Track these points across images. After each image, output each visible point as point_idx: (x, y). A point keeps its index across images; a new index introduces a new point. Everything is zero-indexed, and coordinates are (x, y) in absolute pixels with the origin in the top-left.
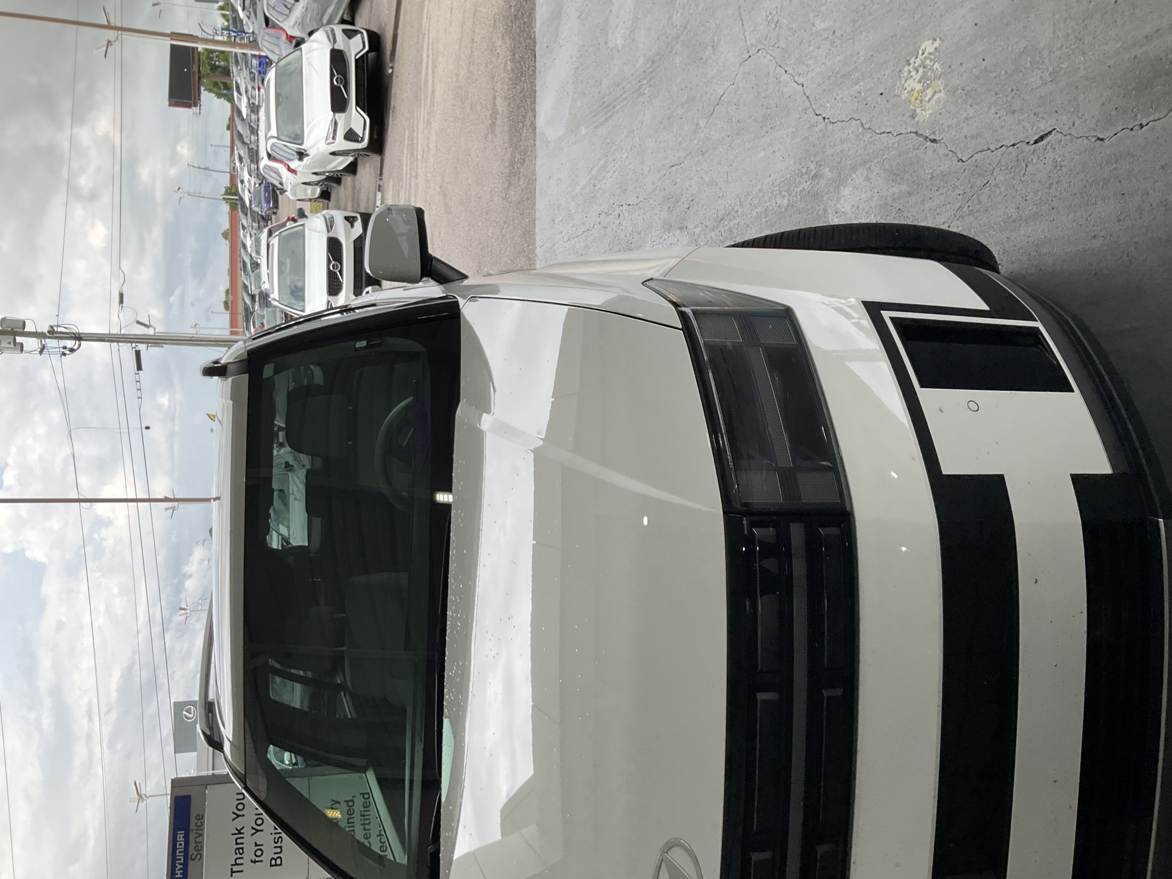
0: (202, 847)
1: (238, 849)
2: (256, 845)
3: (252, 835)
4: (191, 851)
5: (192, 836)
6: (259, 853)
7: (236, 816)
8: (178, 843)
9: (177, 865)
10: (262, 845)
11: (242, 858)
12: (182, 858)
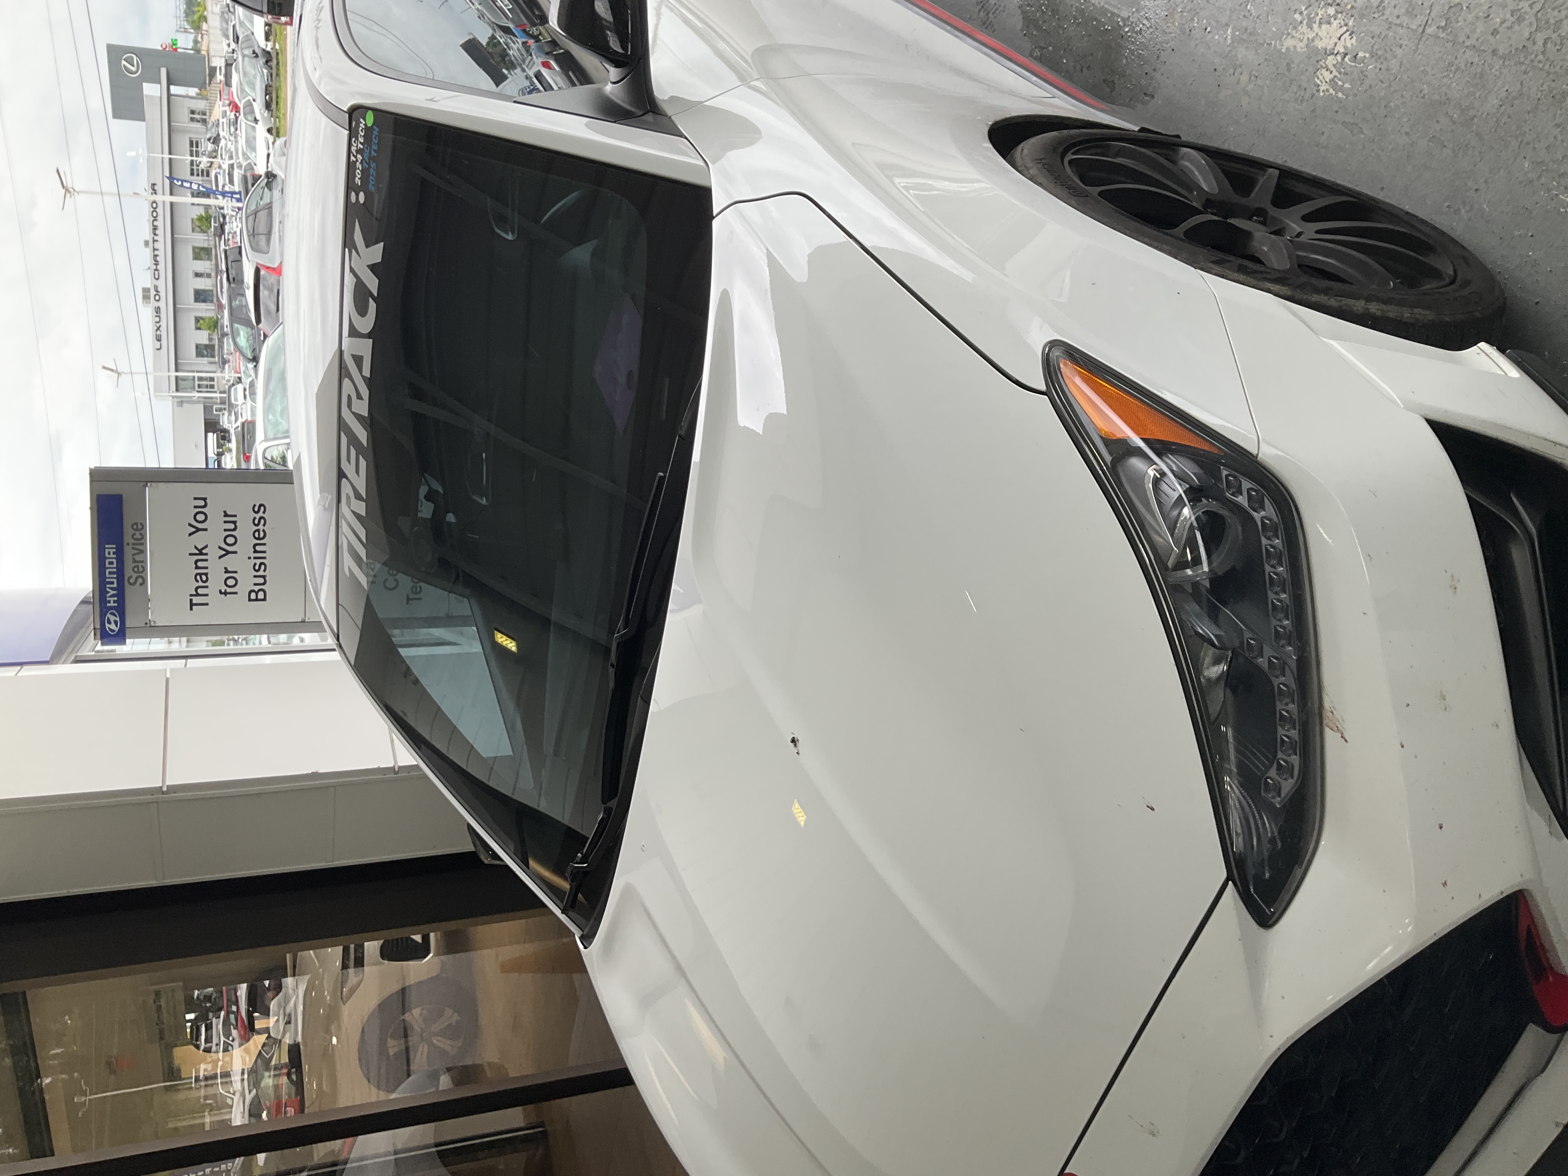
0: (144, 569)
1: (201, 575)
2: (227, 571)
3: (220, 557)
4: (128, 572)
5: (128, 552)
6: (231, 582)
7: (194, 530)
8: (107, 561)
9: (108, 589)
10: (236, 572)
11: (207, 587)
12: (115, 581)
